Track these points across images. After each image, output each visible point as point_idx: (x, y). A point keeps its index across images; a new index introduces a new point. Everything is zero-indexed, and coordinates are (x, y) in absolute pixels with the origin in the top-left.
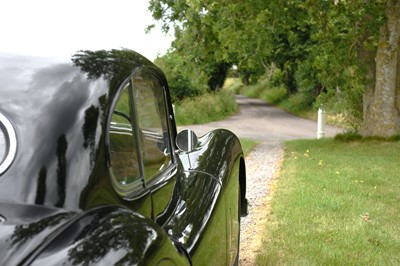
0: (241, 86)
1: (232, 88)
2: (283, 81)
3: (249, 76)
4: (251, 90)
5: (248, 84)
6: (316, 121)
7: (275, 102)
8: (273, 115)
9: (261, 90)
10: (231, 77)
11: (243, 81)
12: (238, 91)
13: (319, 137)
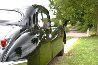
0: (71, 26)
1: (69, 27)
2: (81, 25)
3: (73, 24)
4: (73, 27)
5: (73, 26)
6: (87, 33)
7: (79, 30)
8: (78, 32)
9: (76, 27)
10: (69, 24)
11: (71, 25)
12: (70, 27)
13: (88, 36)
